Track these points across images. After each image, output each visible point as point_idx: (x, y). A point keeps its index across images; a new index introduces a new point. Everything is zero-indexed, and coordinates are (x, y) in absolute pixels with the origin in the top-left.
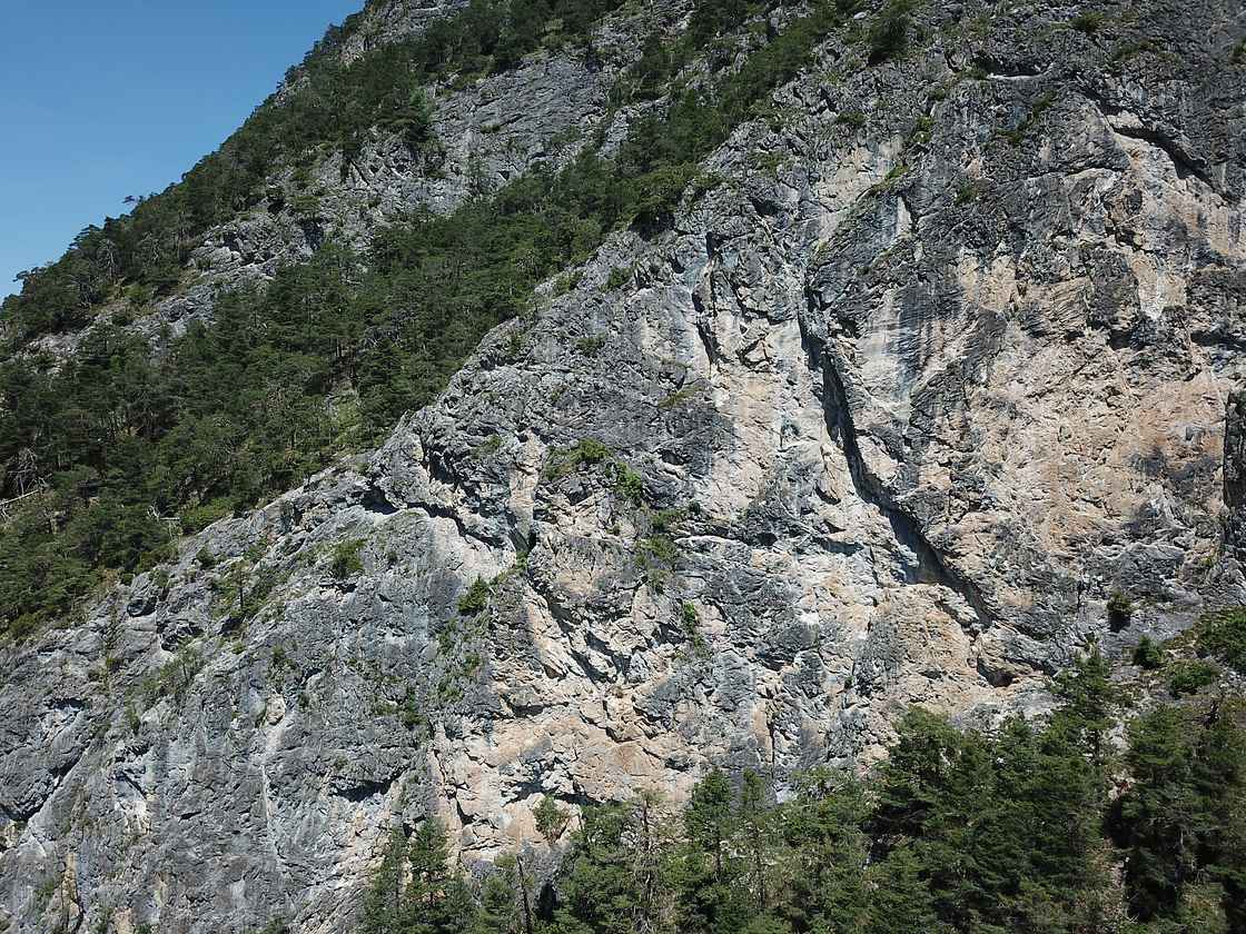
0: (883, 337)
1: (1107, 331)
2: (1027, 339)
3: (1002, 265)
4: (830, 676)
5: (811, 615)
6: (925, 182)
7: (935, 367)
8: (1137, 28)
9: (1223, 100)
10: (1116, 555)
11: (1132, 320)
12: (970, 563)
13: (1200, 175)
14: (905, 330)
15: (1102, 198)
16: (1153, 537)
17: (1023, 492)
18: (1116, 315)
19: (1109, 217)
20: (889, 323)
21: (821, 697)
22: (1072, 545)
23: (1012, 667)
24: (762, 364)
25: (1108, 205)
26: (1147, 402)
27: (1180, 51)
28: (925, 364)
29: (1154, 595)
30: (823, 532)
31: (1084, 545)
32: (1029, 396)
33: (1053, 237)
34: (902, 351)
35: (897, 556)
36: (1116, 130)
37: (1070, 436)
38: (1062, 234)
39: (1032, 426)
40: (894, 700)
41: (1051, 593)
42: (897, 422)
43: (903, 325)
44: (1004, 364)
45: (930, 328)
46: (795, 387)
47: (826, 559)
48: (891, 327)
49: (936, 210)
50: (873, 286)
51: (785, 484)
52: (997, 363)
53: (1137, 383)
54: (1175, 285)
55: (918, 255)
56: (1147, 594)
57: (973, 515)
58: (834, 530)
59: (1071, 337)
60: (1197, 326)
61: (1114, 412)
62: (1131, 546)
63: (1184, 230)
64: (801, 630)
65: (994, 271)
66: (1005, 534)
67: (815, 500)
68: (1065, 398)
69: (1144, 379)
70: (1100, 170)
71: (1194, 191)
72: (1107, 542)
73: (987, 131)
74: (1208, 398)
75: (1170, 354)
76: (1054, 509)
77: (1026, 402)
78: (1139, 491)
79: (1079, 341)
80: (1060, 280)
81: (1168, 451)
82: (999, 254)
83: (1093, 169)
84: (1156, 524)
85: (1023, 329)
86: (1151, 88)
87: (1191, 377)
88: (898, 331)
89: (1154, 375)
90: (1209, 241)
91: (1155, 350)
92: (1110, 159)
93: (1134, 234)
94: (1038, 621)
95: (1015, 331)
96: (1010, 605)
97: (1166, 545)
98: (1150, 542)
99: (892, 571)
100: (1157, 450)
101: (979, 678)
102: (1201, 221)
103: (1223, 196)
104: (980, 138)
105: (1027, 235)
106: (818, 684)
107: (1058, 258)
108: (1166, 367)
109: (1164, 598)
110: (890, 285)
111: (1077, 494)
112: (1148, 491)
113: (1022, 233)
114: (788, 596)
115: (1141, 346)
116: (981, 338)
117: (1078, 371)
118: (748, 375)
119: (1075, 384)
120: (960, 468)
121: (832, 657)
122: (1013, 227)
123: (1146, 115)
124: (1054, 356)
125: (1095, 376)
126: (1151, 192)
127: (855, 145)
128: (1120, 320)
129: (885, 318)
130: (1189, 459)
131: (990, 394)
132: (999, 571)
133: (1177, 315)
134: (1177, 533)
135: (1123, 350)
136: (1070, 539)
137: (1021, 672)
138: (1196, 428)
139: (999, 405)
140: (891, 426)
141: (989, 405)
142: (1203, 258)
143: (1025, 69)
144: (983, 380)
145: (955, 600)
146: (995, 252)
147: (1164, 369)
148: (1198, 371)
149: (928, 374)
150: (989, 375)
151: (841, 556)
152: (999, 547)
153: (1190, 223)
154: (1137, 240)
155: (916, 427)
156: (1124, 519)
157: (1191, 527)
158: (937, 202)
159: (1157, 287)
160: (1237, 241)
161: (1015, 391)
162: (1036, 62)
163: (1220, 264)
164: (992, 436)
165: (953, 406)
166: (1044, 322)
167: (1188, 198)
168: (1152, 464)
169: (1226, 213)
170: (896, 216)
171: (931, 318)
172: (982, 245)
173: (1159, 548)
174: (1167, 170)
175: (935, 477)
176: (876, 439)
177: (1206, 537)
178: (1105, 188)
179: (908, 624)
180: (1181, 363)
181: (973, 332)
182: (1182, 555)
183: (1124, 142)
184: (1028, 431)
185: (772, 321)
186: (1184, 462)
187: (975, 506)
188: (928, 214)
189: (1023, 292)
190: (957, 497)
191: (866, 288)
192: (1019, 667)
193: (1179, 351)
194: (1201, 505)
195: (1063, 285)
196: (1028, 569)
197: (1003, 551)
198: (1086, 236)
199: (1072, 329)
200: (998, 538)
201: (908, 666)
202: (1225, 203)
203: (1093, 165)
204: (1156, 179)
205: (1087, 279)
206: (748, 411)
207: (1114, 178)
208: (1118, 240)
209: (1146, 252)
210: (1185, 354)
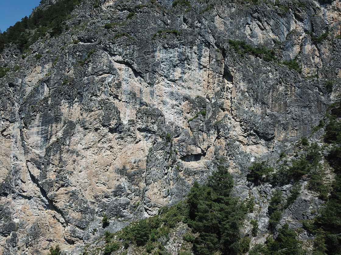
0: (35, 129)
1: (108, 128)
2: (83, 130)
3: (76, 105)
4: (20, 240)
5: (17, 219)
6: (52, 78)
7: (54, 139)
8: (124, 28)
9: (148, 52)
10: (109, 201)
11: (115, 124)
12: (60, 205)
13: (141, 76)
14: (43, 127)
15: (108, 84)
16: (121, 196)
17: (81, 180)
18: (110, 123)
19: (110, 90)
20: (38, 125)
21: (17, 247)
22: (95, 198)
23: (73, 239)
24: (8, 136)
25: (110, 86)
26: (123, 151)
27: (135, 36)
28: (50, 138)
29: (119, 215)
30: (21, 192)
31: (99, 198)
32: (84, 149)
33: (91, 97)
34: (42, 134)
35: (42, 201)
36: (115, 61)
37: (97, 162)
38: (94, 96)
39: (84, 159)
40: (36, 249)
41: (87, 214)
42: (40, 157)
43: (42, 126)
44: (75, 139)
45: (52, 127)
46: (17, 144)
47: (23, 201)
48: (38, 126)
49: (56, 87)
50: (34, 113)
51: (11, 176)
52: (73, 138)
53: (120, 144)
54: (132, 112)
55: (49, 102)
56: (116, 215)
57: (62, 189)
58: (24, 192)
59: (96, 130)
60: (139, 126)
61: (112, 154)
62: (114, 199)
63: (135, 95)
64: (13, 224)
65: (74, 108)
66: (73, 194)
67: (19, 182)
68: (96, 150)
69: (122, 143)
70: (108, 75)
71: (140, 82)
72: (106, 197)
73: (75, 61)
74: (142, 149)
75: (130, 135)
76: (91, 186)
77: (83, 151)
78: (118, 180)
79: (99, 131)
80: (92, 111)
81: (128, 167)
82: (75, 102)
83: (106, 74)
84: (122, 191)
85: (81, 127)
86: (124, 48)
87: (137, 142)
88: (41, 127)
89: (125, 142)
90: (143, 98)
91: (124, 134)
92: (111, 70)
93: (119, 96)
94: (82, 223)
95: (78, 127)
96: (73, 218)
97: (126, 198)
98: (120, 197)
99: (42, 205)
100: (124, 167)
101: (65, 242)
102: (141, 91)
103: (148, 83)
104: (73, 64)
105: (83, 96)
106: (15, 243)
107: (92, 103)
108: (129, 139)
109: (122, 216)
110: (38, 112)
111: (98, 181)
112: (121, 180)
113: (82, 96)
114: (10, 213)
115: (120, 132)
116: (67, 130)
117: (100, 140)
118: (4, 139)
119: (99, 145)
120: (59, 173)
121: (21, 234)
122: (79, 93)
123: (124, 57)
124: (91, 136)
125: (105, 142)
126: (125, 82)
127: (37, 65)
128: (112, 124)
129: (36, 123)
130: (134, 169)
131: (70, 148)
132: (70, 207)
133: (132, 122)
134: (128, 194)
135: (115, 134)
136: (95, 196)
137: (76, 240)
138: (137, 159)
139: (73, 152)
140: (38, 159)
141: (69, 152)
142: (142, 104)
143: (89, 41)
144: (67, 144)
145: (58, 216)
146: (74, 101)
147: (129, 140)
148: (140, 141)
149: (51, 141)
150: (69, 142)
151: (27, 200)
152: (71, 199)
153: (137, 92)
154: (119, 98)
155: (46, 159)
156: (113, 190)
157: (133, 193)
158: (56, 85)
159: (127, 113)
160: (153, 98)
161: (79, 147)
162: (92, 38)
163: (147, 106)
164: (70, 162)
165: (57, 153)
166: (87, 125)
167: (138, 84)
168: (122, 171)
169: (149, 89)
170: (44, 89)
171: (53, 123)
172: (70, 99)
173: (123, 199)
174: (130, 75)
175: (52, 176)
176: (33, 163)
177: (138, 196)
178: (110, 81)
179: (43, 224)
180: (134, 138)
181: (65, 128)
182: (129, 202)
183: (117, 66)
184: (83, 160)
185: (11, 122)
186: (133, 171)
187: (63, 186)
188: (53, 88)
189: (82, 115)
190: (56, 183)
191: (31, 113)
192: (76, 239)
193: (132, 134)
194: (137, 185)
195: (93, 113)
196: (81, 206)
197: (72, 200)
198: (103, 96)
199: (96, 127)
200: (71, 196)
201: (42, 238)
202: (149, 86)
203: (106, 73)
204: (126, 78)
205: (101, 111)
206: (3, 151)
207: (112, 77)
208: (114, 97)
209: (123, 102)
210: (134, 135)
